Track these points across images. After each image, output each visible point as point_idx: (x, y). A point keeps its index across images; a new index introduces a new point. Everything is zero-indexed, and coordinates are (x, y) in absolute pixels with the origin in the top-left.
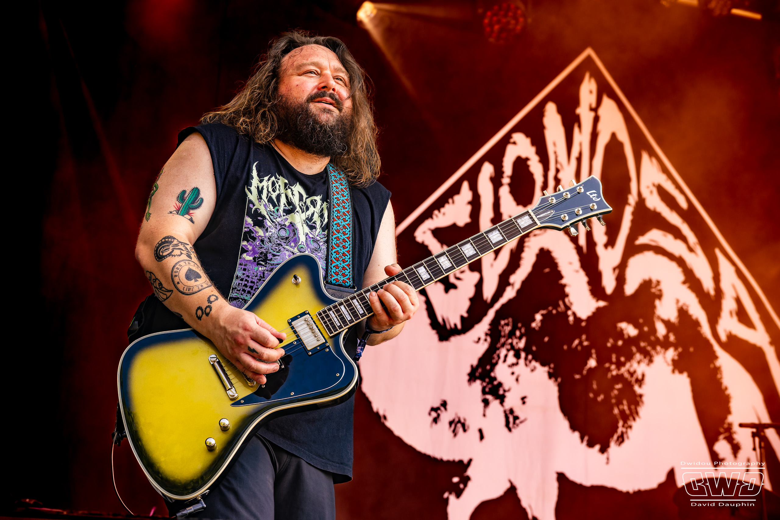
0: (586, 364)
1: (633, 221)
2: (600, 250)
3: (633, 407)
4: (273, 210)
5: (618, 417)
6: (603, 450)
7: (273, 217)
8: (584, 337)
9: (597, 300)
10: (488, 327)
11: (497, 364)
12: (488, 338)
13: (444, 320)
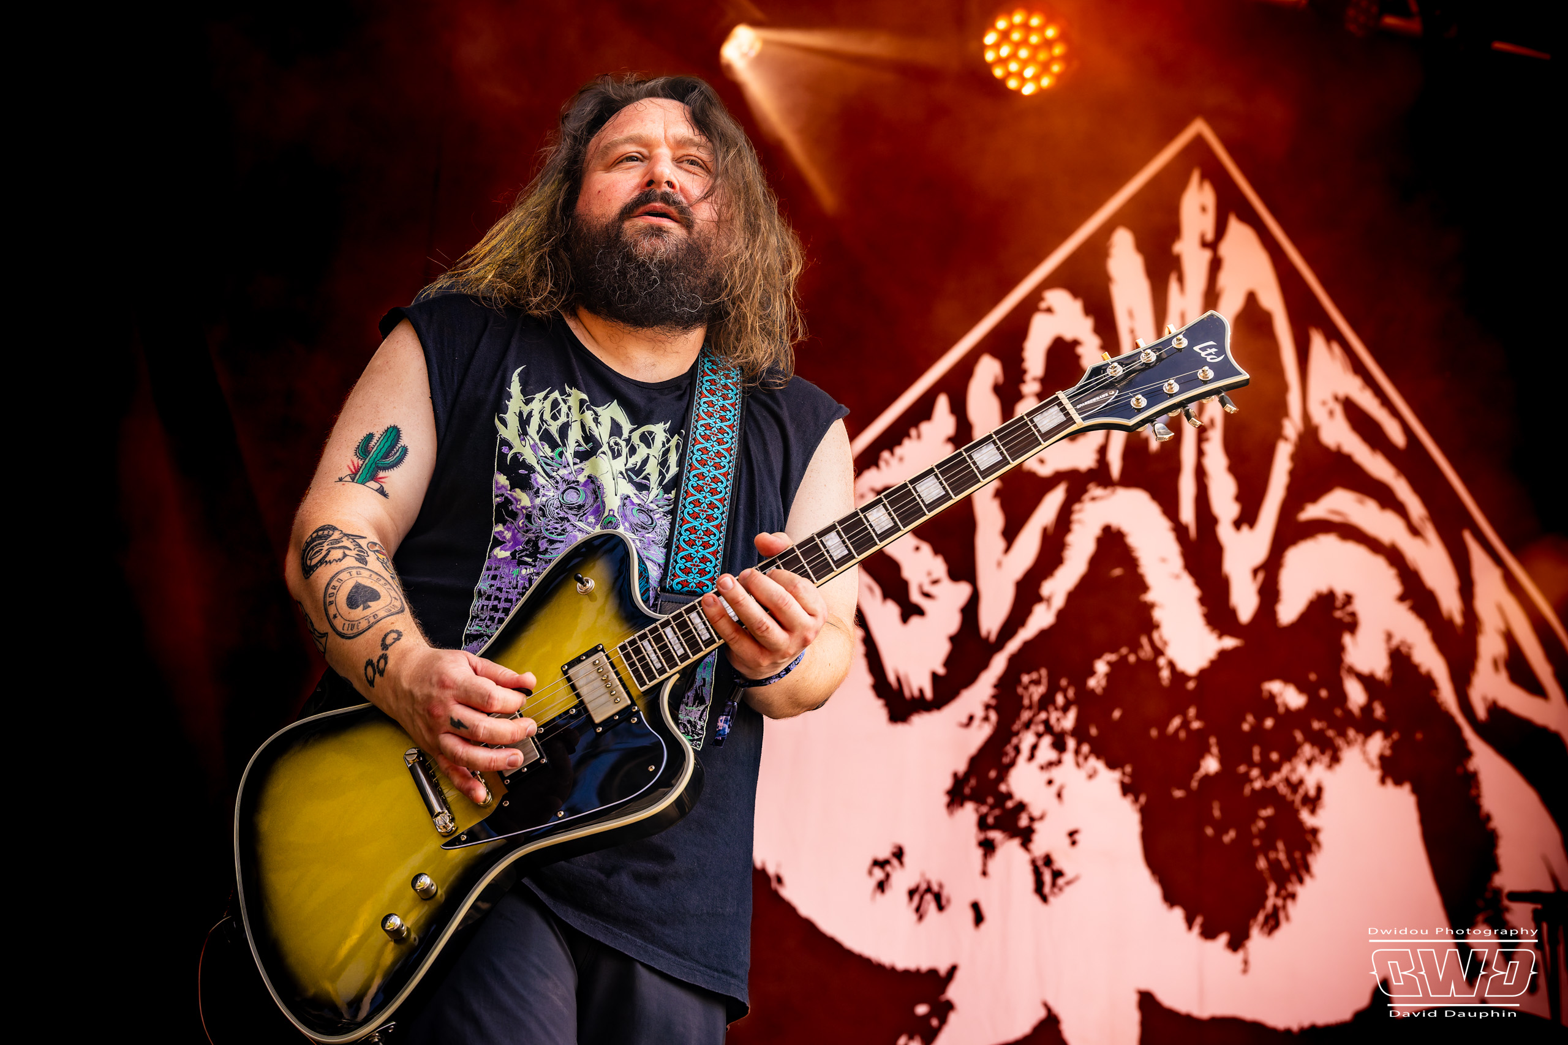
0: (1197, 767)
1: (1292, 474)
2: (1225, 532)
3: (1297, 855)
4: (552, 454)
5: (1267, 875)
6: (1236, 945)
7: (551, 467)
8: (1192, 712)
9: (1220, 636)
10: (991, 691)
11: (1013, 765)
12: (992, 714)
13: (899, 679)
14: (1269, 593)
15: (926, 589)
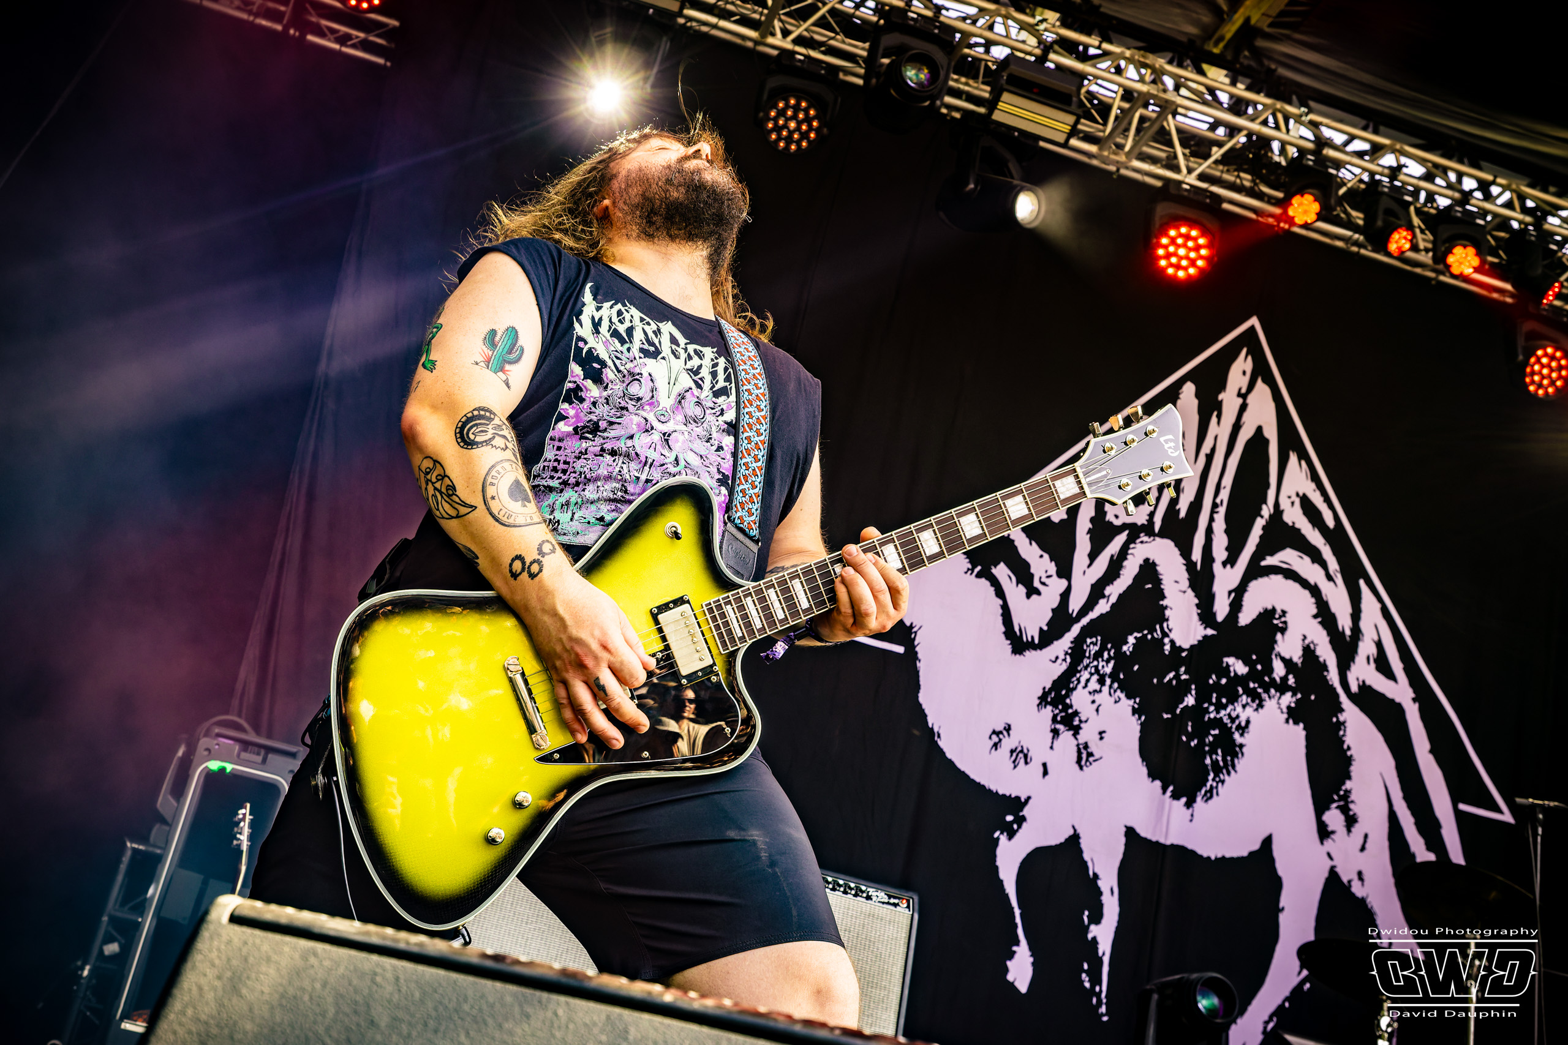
1: (1261, 538)
2: (1217, 567)
5: (1210, 768)
6: (1189, 805)
8: (1183, 669)
9: (1205, 627)
10: (1070, 645)
11: (1075, 689)
12: (1068, 657)
13: (1020, 630)
14: (1236, 606)
15: (1043, 580)
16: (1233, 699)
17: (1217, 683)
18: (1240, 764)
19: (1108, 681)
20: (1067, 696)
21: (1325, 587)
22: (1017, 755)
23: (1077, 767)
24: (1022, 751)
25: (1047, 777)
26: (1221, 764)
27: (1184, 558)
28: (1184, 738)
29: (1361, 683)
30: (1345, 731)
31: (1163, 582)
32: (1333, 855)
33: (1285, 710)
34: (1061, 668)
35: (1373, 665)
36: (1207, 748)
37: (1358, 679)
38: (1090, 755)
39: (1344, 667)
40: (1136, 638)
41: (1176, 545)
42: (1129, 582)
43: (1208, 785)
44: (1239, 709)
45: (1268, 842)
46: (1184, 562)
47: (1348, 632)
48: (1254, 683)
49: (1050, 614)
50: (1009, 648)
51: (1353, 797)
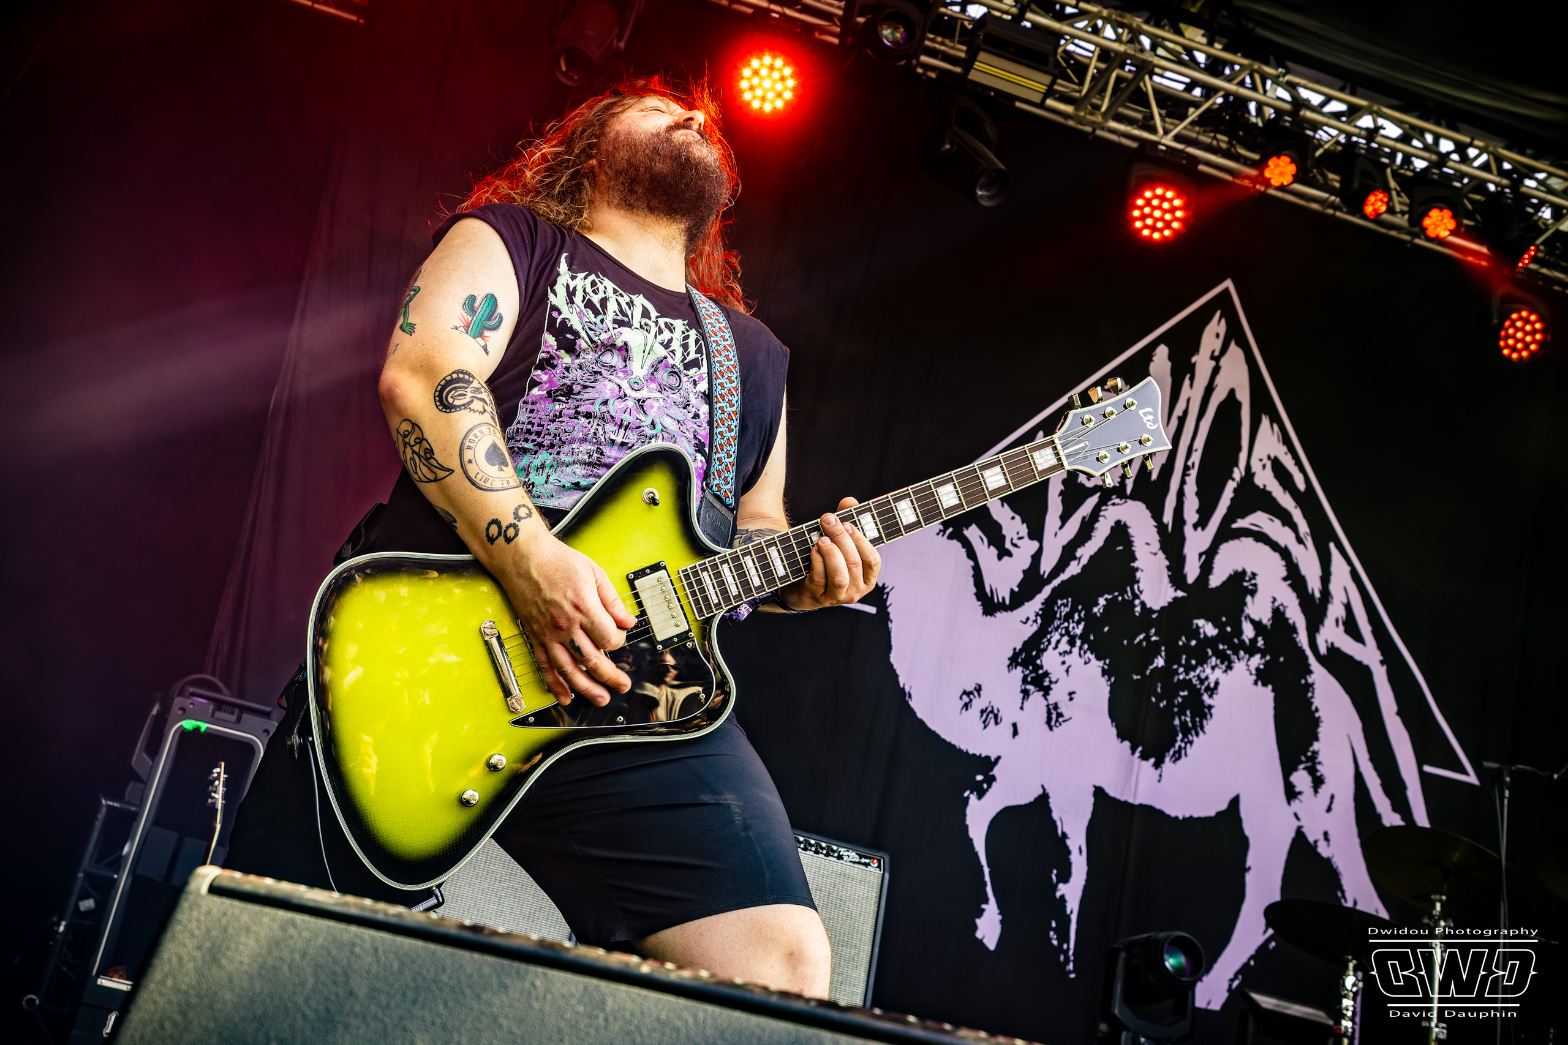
0: (1152, 662)
1: (1233, 501)
2: (1188, 530)
3: (1198, 719)
4: (595, 320)
6: (1157, 765)
7: (594, 333)
8: (1153, 631)
9: (1176, 590)
10: (1040, 606)
11: (1045, 650)
12: (1039, 618)
13: (991, 591)
14: (1207, 568)
15: (1015, 541)
16: (1203, 661)
17: (1187, 645)
18: (1209, 725)
19: (1078, 642)
20: (1038, 656)
21: (1296, 550)
22: (988, 715)
23: (1046, 727)
24: (992, 712)
25: (1016, 737)
26: (1190, 725)
27: (1155, 520)
28: (1154, 699)
29: (1330, 646)
30: (1313, 693)
31: (1134, 544)
32: (1300, 816)
33: (1254, 672)
34: (1031, 629)
35: (1341, 627)
36: (1176, 710)
37: (1326, 642)
38: (1060, 715)
39: (1313, 629)
40: (1106, 599)
41: (1148, 508)
42: (1101, 543)
43: (1177, 745)
44: (1208, 671)
45: (1235, 802)
46: (1155, 524)
47: (1317, 595)
48: (1223, 645)
49: (1021, 576)
50: (980, 610)
51: (1320, 758)
